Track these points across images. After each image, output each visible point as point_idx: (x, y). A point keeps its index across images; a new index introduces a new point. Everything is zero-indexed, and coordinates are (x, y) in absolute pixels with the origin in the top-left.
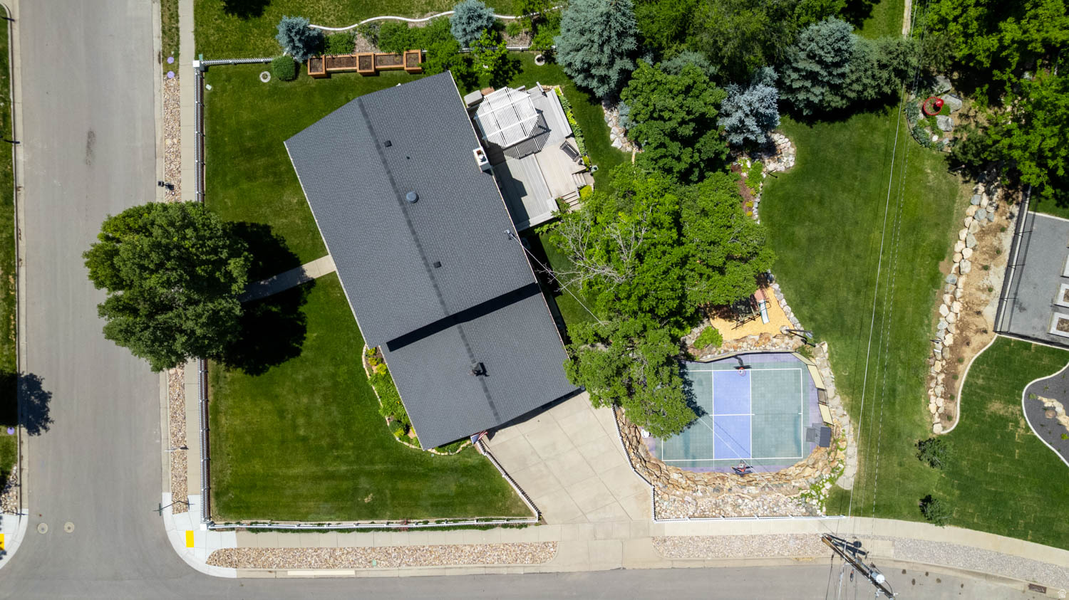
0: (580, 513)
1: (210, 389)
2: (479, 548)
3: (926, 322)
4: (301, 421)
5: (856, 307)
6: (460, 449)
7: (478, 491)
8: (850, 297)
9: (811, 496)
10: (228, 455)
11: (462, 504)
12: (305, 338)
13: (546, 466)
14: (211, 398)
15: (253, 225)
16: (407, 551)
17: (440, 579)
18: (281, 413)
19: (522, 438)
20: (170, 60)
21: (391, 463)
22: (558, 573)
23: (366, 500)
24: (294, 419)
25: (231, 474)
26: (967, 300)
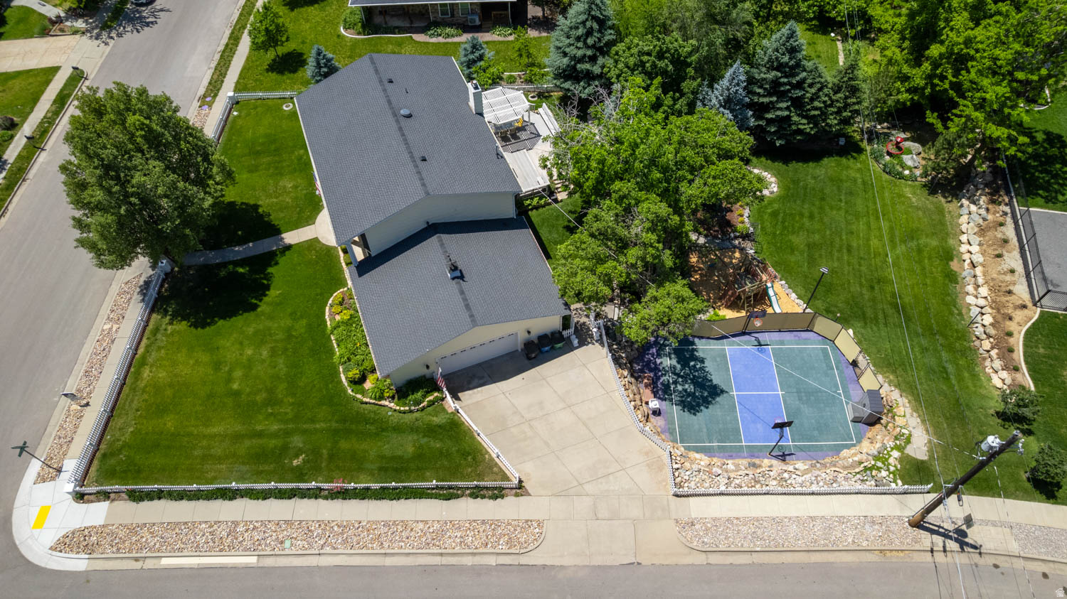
0: (576, 484)
1: (145, 341)
2: (436, 526)
3: (956, 312)
4: (238, 373)
5: (873, 300)
6: (425, 403)
7: (441, 453)
8: (864, 291)
9: (879, 469)
10: (137, 410)
11: (419, 469)
12: (266, 295)
13: (531, 427)
14: (141, 351)
15: (242, 203)
16: (336, 528)
17: (376, 571)
18: (217, 366)
19: (502, 396)
20: (208, 99)
21: (337, 422)
22: (544, 566)
23: (295, 463)
24: (230, 372)
25: (132, 432)
26: (992, 284)
